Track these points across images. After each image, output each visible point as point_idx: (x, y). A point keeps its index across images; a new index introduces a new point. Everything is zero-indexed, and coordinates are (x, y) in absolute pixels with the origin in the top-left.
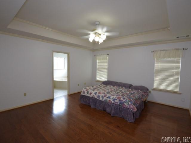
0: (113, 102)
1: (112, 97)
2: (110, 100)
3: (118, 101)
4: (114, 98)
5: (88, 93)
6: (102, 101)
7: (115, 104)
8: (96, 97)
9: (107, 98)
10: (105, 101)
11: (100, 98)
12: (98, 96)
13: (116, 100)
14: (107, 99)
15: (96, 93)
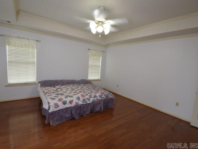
0: (100, 99)
1: (97, 95)
2: (97, 99)
3: (103, 96)
4: (100, 95)
5: (65, 103)
6: (90, 103)
7: (102, 100)
8: (80, 103)
9: (94, 97)
10: (94, 102)
11: (86, 101)
12: (84, 100)
13: (102, 96)
14: (94, 99)
15: (78, 98)
